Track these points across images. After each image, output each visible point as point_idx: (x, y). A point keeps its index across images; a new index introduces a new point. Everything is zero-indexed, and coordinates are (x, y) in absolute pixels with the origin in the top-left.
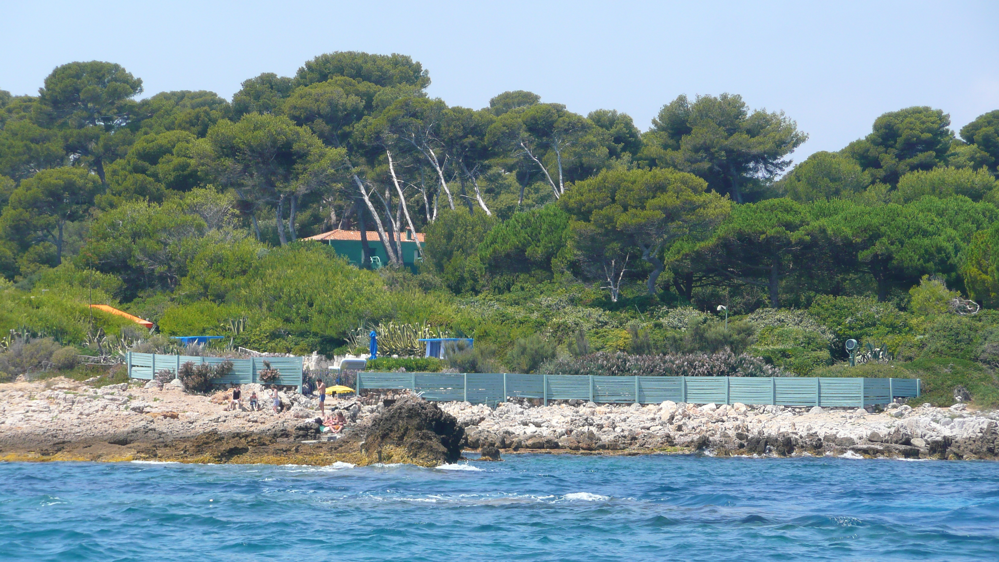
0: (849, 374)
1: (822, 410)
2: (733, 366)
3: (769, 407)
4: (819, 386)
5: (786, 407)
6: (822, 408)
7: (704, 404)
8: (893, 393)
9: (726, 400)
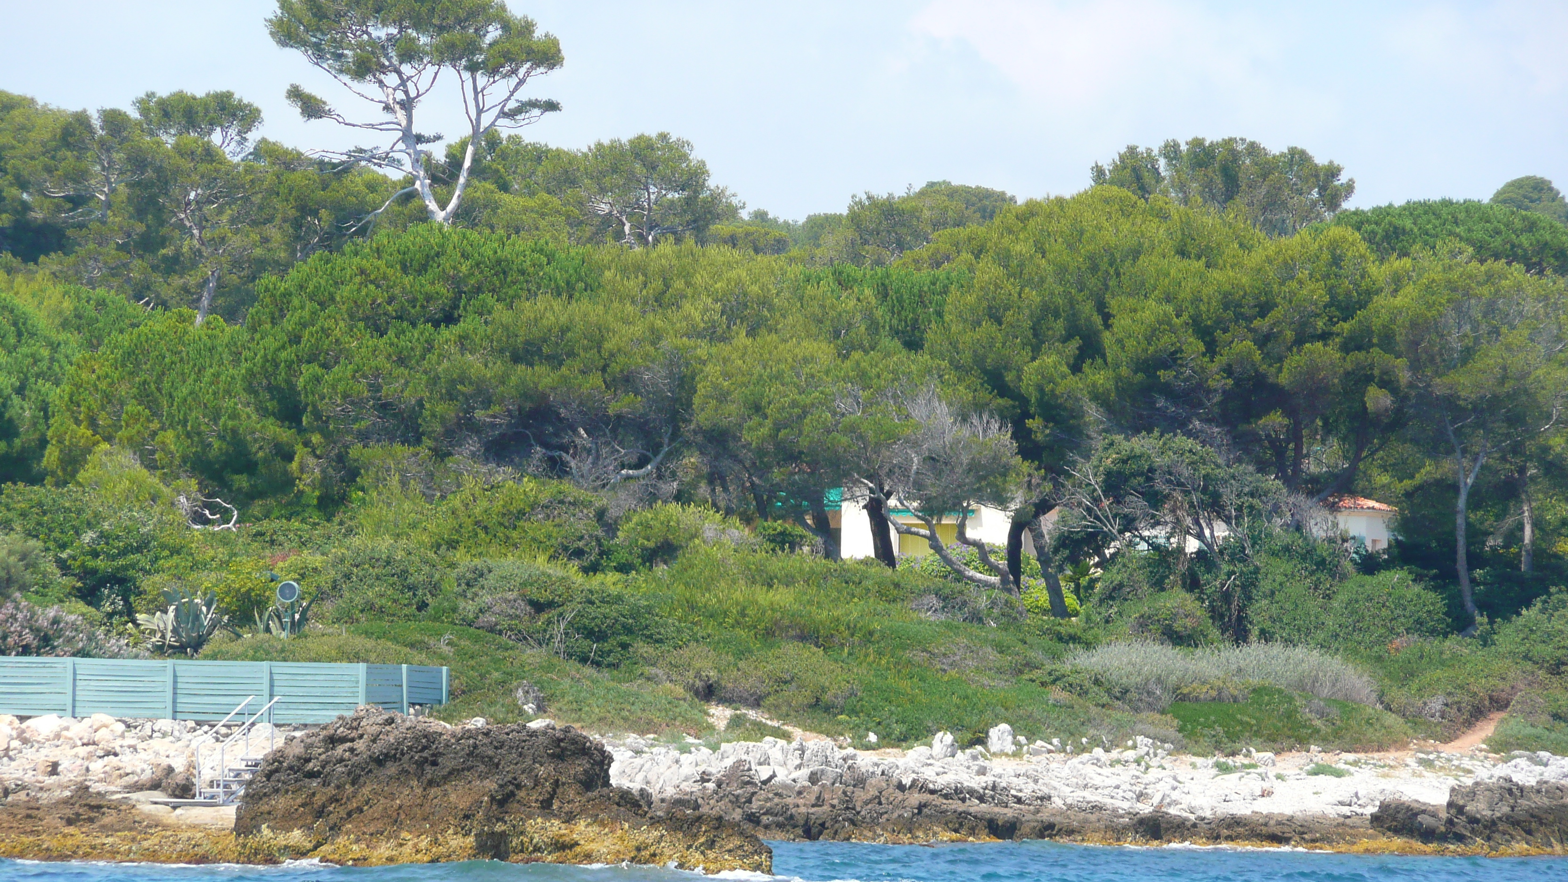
0: (313, 655)
1: (276, 730)
2: (46, 635)
3: (165, 724)
4: (272, 680)
5: (199, 723)
6: (277, 725)
7: (29, 717)
8: (409, 697)
9: (70, 709)
